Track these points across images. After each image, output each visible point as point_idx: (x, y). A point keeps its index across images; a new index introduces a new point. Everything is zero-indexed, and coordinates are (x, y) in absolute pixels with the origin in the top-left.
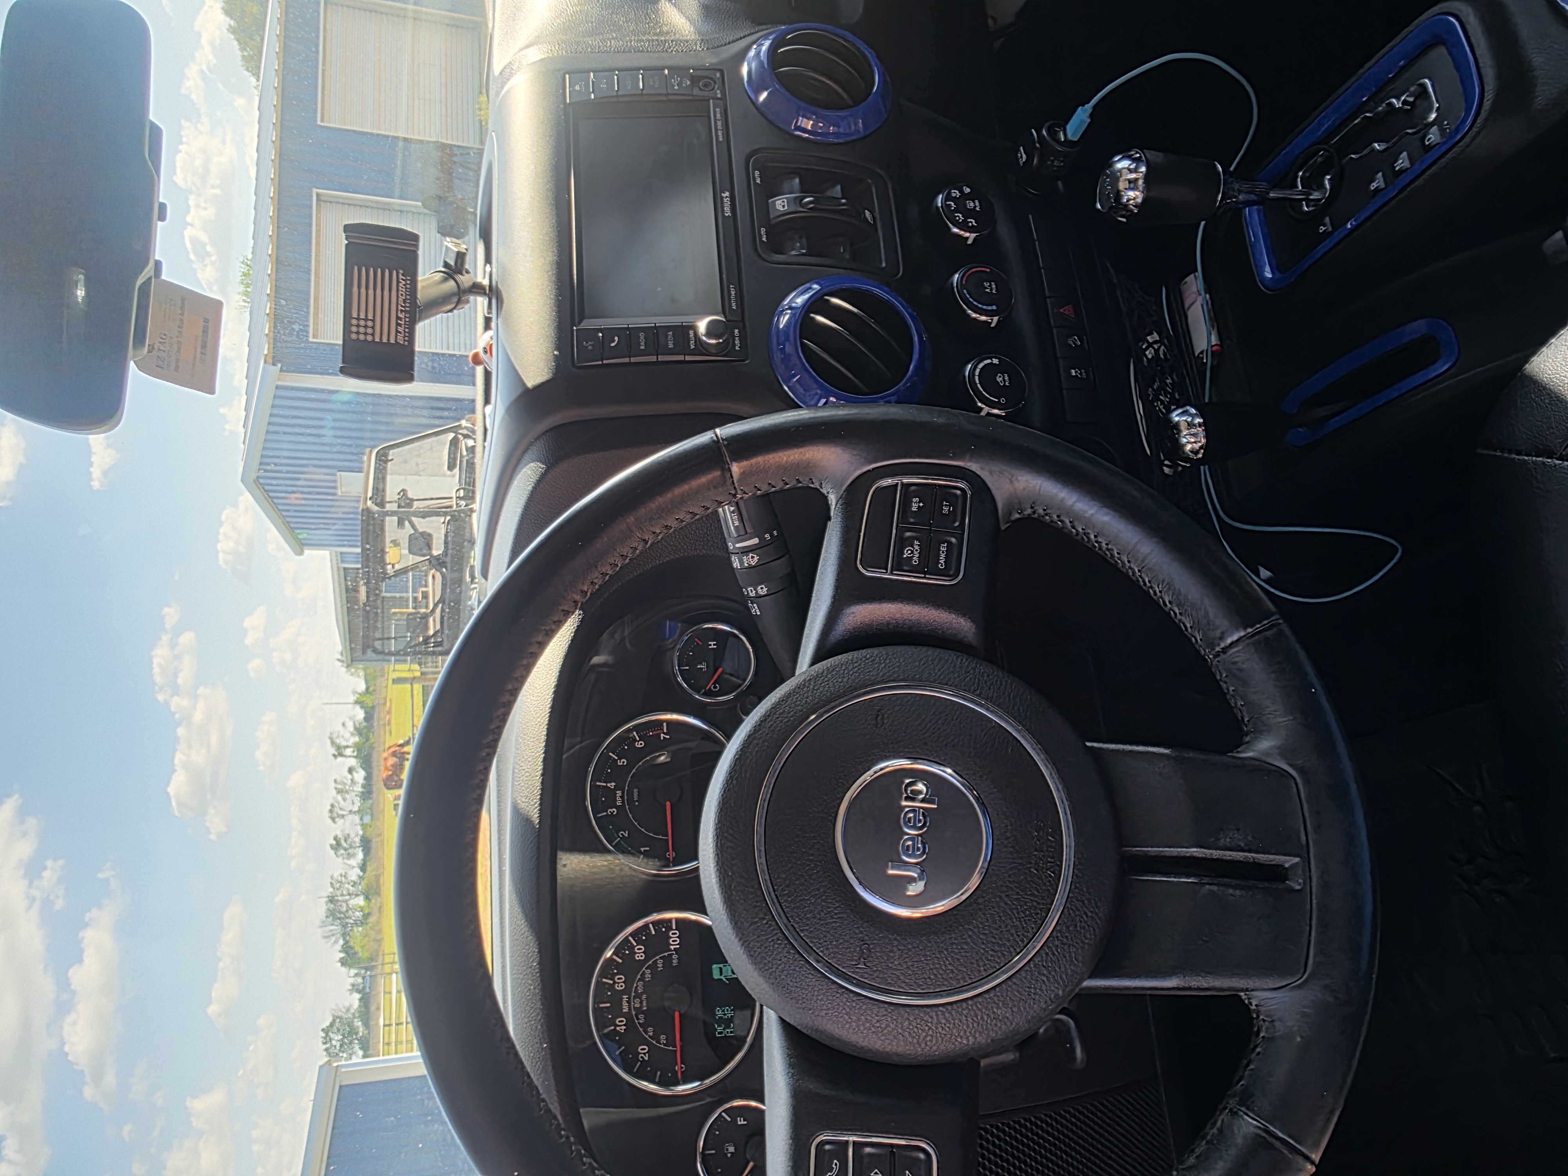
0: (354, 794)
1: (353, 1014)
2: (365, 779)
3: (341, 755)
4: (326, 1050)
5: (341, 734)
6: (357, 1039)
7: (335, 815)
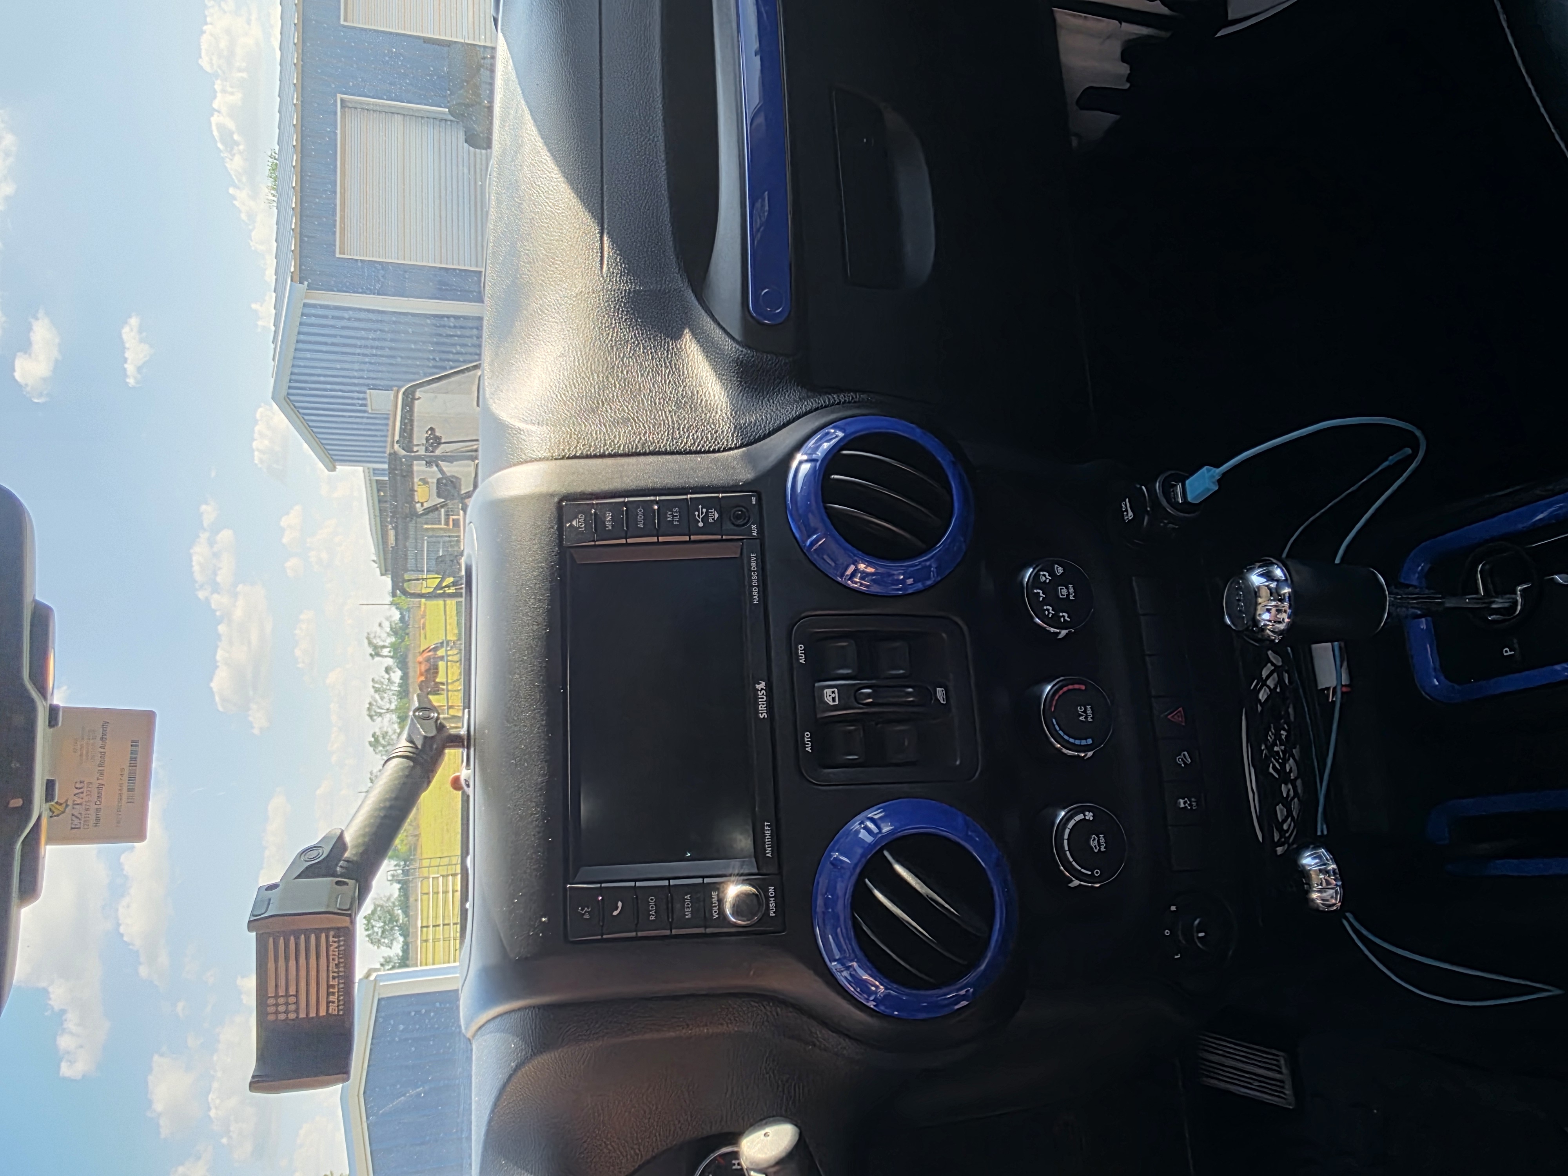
0: (391, 693)
1: (394, 903)
2: (402, 678)
3: (378, 655)
4: (369, 936)
5: (378, 634)
6: (397, 926)
7: (373, 713)
